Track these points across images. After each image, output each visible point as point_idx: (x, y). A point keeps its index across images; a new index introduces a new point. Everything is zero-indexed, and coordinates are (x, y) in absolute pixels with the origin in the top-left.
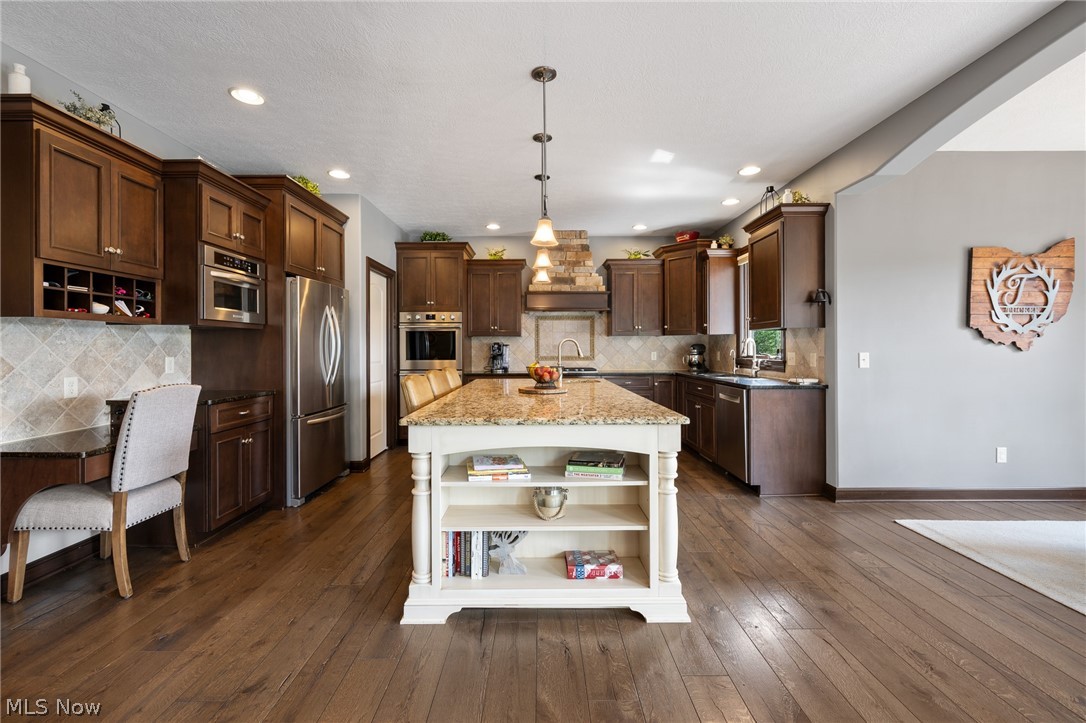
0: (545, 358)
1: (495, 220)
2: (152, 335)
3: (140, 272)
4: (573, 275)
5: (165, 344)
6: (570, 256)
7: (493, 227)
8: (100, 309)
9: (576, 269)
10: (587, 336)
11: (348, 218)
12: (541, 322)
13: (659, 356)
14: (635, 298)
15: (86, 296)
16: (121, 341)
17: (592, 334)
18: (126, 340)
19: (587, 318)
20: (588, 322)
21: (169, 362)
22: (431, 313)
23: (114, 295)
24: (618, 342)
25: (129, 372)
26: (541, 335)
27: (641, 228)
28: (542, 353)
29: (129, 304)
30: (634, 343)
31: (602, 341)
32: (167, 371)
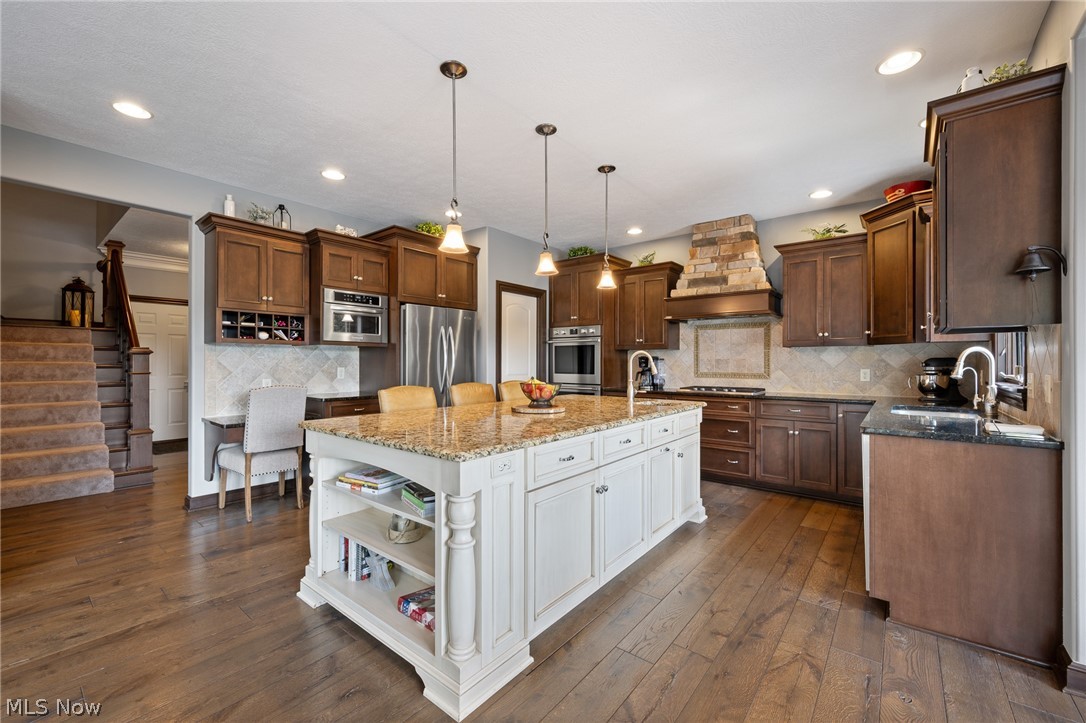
0: (706, 375)
1: (636, 224)
2: (326, 352)
3: (291, 311)
4: (726, 273)
5: (337, 359)
6: (725, 249)
7: (635, 231)
8: (264, 336)
9: (731, 264)
10: (761, 348)
11: (479, 249)
12: (700, 332)
13: (874, 376)
14: (820, 294)
15: (253, 328)
16: (303, 356)
17: (767, 345)
18: (307, 356)
19: (760, 325)
20: (761, 331)
21: (341, 371)
22: (574, 328)
23: (273, 327)
24: (806, 356)
25: (309, 377)
26: (701, 346)
27: (822, 195)
28: (703, 369)
29: (285, 332)
30: (832, 356)
31: (781, 355)
32: (339, 377)
